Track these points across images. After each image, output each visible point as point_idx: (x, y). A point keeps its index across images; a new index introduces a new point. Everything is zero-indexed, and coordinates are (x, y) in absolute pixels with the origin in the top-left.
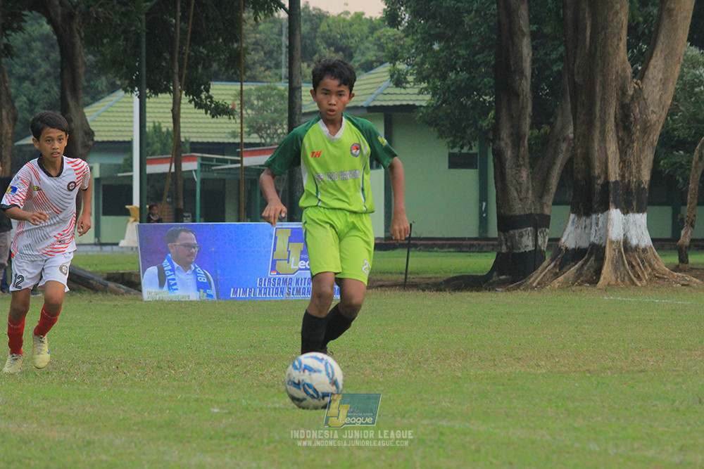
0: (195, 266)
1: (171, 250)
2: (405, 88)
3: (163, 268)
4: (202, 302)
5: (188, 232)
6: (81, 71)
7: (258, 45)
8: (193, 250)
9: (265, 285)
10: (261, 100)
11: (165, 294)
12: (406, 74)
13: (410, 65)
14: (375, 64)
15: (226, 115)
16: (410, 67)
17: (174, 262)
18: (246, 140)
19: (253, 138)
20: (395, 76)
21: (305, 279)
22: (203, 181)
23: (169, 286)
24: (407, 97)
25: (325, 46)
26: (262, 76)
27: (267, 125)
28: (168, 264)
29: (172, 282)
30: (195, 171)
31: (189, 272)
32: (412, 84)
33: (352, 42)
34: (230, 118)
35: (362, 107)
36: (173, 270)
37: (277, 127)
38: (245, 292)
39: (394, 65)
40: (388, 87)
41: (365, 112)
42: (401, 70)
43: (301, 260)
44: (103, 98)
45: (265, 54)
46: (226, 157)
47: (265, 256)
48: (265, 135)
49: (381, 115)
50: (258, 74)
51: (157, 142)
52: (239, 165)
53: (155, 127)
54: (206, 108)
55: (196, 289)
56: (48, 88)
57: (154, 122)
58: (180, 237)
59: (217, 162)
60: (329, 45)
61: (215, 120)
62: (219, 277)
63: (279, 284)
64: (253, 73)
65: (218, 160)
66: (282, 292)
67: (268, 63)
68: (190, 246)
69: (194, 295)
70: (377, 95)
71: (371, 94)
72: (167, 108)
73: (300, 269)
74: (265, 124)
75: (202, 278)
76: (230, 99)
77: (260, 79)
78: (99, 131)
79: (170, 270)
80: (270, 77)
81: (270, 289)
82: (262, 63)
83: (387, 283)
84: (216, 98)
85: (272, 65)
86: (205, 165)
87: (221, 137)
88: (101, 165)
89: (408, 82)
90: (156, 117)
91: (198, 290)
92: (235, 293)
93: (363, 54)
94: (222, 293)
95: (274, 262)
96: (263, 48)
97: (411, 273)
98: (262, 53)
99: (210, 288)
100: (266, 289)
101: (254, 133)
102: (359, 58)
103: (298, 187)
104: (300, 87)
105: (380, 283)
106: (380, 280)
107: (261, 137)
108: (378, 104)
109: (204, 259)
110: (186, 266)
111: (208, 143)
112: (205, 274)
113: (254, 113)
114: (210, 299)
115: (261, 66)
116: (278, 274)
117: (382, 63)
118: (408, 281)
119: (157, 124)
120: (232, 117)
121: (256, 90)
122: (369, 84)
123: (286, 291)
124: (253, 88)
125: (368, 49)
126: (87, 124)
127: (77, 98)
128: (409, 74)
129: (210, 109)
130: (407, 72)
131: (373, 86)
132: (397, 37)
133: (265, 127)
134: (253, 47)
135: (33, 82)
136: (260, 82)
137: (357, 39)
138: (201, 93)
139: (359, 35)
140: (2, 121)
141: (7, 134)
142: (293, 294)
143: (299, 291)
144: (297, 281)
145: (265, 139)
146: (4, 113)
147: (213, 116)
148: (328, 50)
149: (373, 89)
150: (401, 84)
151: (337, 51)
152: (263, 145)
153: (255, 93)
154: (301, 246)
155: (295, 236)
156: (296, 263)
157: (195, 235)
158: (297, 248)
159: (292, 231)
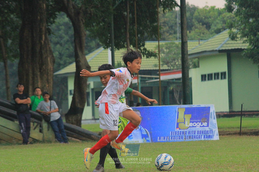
0: (140, 127)
2: (236, 41)
5: (137, 111)
6: (84, 38)
7: (166, 23)
9: (174, 135)
10: (168, 49)
11: (127, 140)
13: (239, 29)
14: (222, 30)
16: (238, 31)
18: (161, 68)
19: (165, 67)
20: (231, 35)
21: (193, 131)
22: (142, 88)
23: (129, 137)
24: (238, 45)
25: (197, 22)
30: (138, 83)
31: (138, 130)
32: (240, 39)
33: (210, 20)
34: (155, 58)
35: (216, 50)
37: (176, 61)
38: (164, 138)
39: (231, 30)
40: (228, 40)
41: (217, 53)
42: (234, 32)
43: (190, 122)
44: (94, 51)
45: (169, 27)
46: (152, 76)
47: (173, 121)
48: (170, 66)
49: (226, 54)
50: (166, 37)
52: (158, 80)
55: (141, 138)
56: (68, 48)
57: (118, 61)
59: (148, 78)
60: (199, 22)
61: (148, 59)
62: (152, 132)
63: (180, 134)
64: (164, 37)
66: (182, 138)
67: (171, 32)
70: (223, 44)
71: (221, 44)
73: (190, 127)
74: (170, 60)
75: (144, 133)
78: (93, 66)
80: (172, 38)
81: (176, 137)
82: (167, 32)
83: (232, 133)
84: (148, 49)
86: (143, 80)
87: (150, 67)
88: (94, 83)
89: (238, 38)
91: (142, 138)
92: (160, 139)
93: (215, 26)
94: (154, 139)
95: (178, 124)
96: (168, 24)
97: (243, 128)
99: (148, 137)
100: (174, 136)
101: (165, 64)
102: (214, 27)
103: (187, 89)
104: (187, 42)
105: (228, 133)
106: (228, 131)
107: (168, 66)
108: (224, 48)
109: (145, 123)
112: (145, 130)
113: (165, 55)
114: (148, 142)
116: (180, 129)
117: (225, 29)
118: (241, 131)
121: (165, 44)
122: (219, 39)
123: (184, 137)
125: (218, 23)
126: (88, 63)
127: (82, 51)
128: (238, 34)
129: (145, 54)
130: (237, 33)
131: (221, 40)
132: (232, 17)
133: (170, 62)
134: (163, 24)
135: (61, 45)
136: (166, 40)
137: (212, 19)
138: (141, 46)
139: (214, 17)
140: (48, 63)
141: (50, 69)
142: (187, 139)
143: (190, 137)
144: (189, 132)
145: (170, 67)
146: (49, 59)
147: (147, 57)
148: (198, 24)
149: (221, 41)
150: (234, 39)
151: (203, 25)
152: (170, 70)
153: (165, 46)
154: (190, 116)
155: (187, 111)
156: (188, 124)
157: (140, 113)
158: (188, 117)
159: (185, 109)
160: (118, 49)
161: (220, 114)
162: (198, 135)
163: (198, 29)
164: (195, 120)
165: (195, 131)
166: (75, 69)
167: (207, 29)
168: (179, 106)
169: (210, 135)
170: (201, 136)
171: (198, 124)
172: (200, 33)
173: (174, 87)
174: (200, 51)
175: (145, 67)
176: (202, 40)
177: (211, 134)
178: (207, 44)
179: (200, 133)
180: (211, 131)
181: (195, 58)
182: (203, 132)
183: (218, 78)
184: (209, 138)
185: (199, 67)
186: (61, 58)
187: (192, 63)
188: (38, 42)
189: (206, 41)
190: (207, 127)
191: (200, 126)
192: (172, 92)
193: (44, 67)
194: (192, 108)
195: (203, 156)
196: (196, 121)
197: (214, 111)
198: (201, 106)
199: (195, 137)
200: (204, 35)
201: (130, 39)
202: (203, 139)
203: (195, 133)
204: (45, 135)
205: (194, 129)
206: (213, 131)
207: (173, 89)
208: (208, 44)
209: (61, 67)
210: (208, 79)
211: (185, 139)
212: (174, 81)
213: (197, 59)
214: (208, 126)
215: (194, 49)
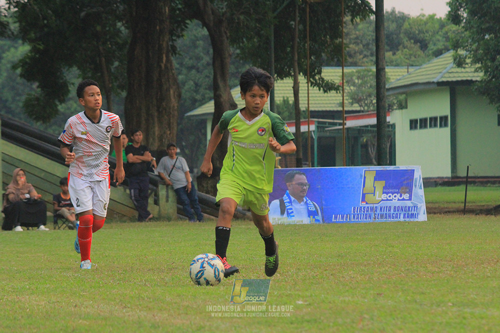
0: (306, 199)
1: (289, 188)
2: (464, 68)
3: (283, 201)
4: (312, 225)
5: (301, 174)
6: (228, 60)
7: (358, 39)
8: (305, 187)
9: (357, 212)
10: (361, 79)
11: (285, 219)
12: (466, 58)
13: (468, 51)
14: (443, 51)
15: (334, 90)
16: (468, 53)
17: (291, 196)
18: (346, 109)
19: (354, 107)
20: (457, 60)
21: (387, 207)
22: (319, 138)
23: (288, 214)
24: (466, 75)
25: (407, 39)
26: (361, 62)
27: (365, 97)
28: (287, 198)
29: (290, 211)
30: (314, 131)
31: (302, 203)
32: (470, 65)
33: (427, 36)
34: (337, 92)
35: (433, 82)
36: (290, 202)
37: (372, 99)
38: (343, 217)
39: (457, 51)
40: (452, 68)
41: (435, 86)
42: (462, 55)
43: (383, 193)
45: (364, 46)
46: (336, 121)
47: (357, 191)
48: (363, 105)
49: (448, 88)
50: (358, 60)
51: (286, 111)
52: (341, 127)
53: (284, 101)
54: (319, 86)
55: (307, 215)
56: (208, 75)
57: (284, 97)
58: (295, 178)
60: (410, 39)
61: (326, 94)
62: (324, 207)
63: (367, 211)
64: (355, 60)
65: (330, 124)
66: (370, 217)
67: (365, 53)
68: (302, 184)
69: (306, 220)
70: (444, 74)
71: (440, 73)
72: (289, 86)
73: (383, 200)
74: (363, 97)
75: (312, 208)
76: (338, 79)
77: (360, 64)
79: (289, 202)
80: (367, 62)
81: (361, 215)
82: (361, 53)
83: (452, 210)
84: (325, 78)
85: (369, 54)
86: (321, 126)
87: (332, 107)
89: (467, 64)
90: (285, 93)
91: (309, 216)
92: (336, 218)
93: (435, 45)
94: (327, 219)
95: (364, 195)
96: (361, 41)
97: (469, 203)
98: (361, 46)
99: (317, 214)
100: (358, 215)
101: (355, 103)
102: (432, 47)
103: (384, 141)
104: (385, 69)
105: (447, 210)
106: (446, 208)
107: (361, 106)
108: (445, 80)
109: (313, 193)
110: (300, 199)
111: (323, 111)
112: (314, 204)
113: (355, 88)
114: (318, 223)
115: (360, 54)
116: (367, 203)
117: (448, 50)
118: (466, 207)
119: (286, 98)
120: (338, 92)
121: (356, 72)
122: (439, 65)
123: (373, 216)
124: (355, 71)
125: (439, 40)
126: (233, 99)
127: (224, 80)
128: (467, 58)
129: (322, 87)
130: (466, 56)
131: (442, 67)
132: (460, 31)
133: (364, 99)
134: (354, 41)
135: (198, 70)
136: (359, 66)
137: (430, 33)
138: (315, 75)
139: (432, 30)
140: (170, 97)
141: (174, 107)
142: (378, 218)
143: (382, 216)
144: (381, 209)
145: (364, 108)
146: (172, 92)
147: (325, 91)
148: (409, 42)
149: (441, 69)
150: (462, 65)
151: (415, 43)
152: (363, 112)
153: (356, 74)
154: (383, 183)
155: (379, 176)
156: (379, 196)
157: (306, 177)
158: (381, 184)
159: (376, 173)
160: (282, 79)
161: (438, 180)
162: (395, 213)
163: (408, 49)
164: (391, 190)
165: (390, 207)
166: (213, 108)
167: (421, 49)
168: (367, 168)
169: (413, 214)
170: (400, 214)
171: (395, 196)
172: (411, 55)
173: (369, 138)
174: (409, 83)
175: (325, 107)
176: (412, 66)
177: (415, 212)
178: (420, 72)
179: (398, 210)
180: (415, 207)
181: (402, 93)
182: (402, 209)
183: (435, 126)
184: (411, 218)
185: (406, 108)
186: (197, 91)
187: (397, 102)
188: (155, 65)
189: (418, 67)
190: (410, 201)
191: (399, 200)
192: (365, 146)
193: (164, 104)
194: (387, 170)
195: (393, 247)
196: (393, 191)
197: (420, 176)
198: (401, 169)
199: (390, 216)
200: (415, 59)
201: (298, 63)
202: (402, 219)
203: (390, 210)
204: (161, 208)
205: (388, 204)
206: (418, 207)
207: (366, 141)
208: (423, 72)
209: (197, 104)
210: (421, 127)
211: (375, 218)
212: (369, 128)
213: (404, 95)
214: (410, 199)
215: (400, 79)
